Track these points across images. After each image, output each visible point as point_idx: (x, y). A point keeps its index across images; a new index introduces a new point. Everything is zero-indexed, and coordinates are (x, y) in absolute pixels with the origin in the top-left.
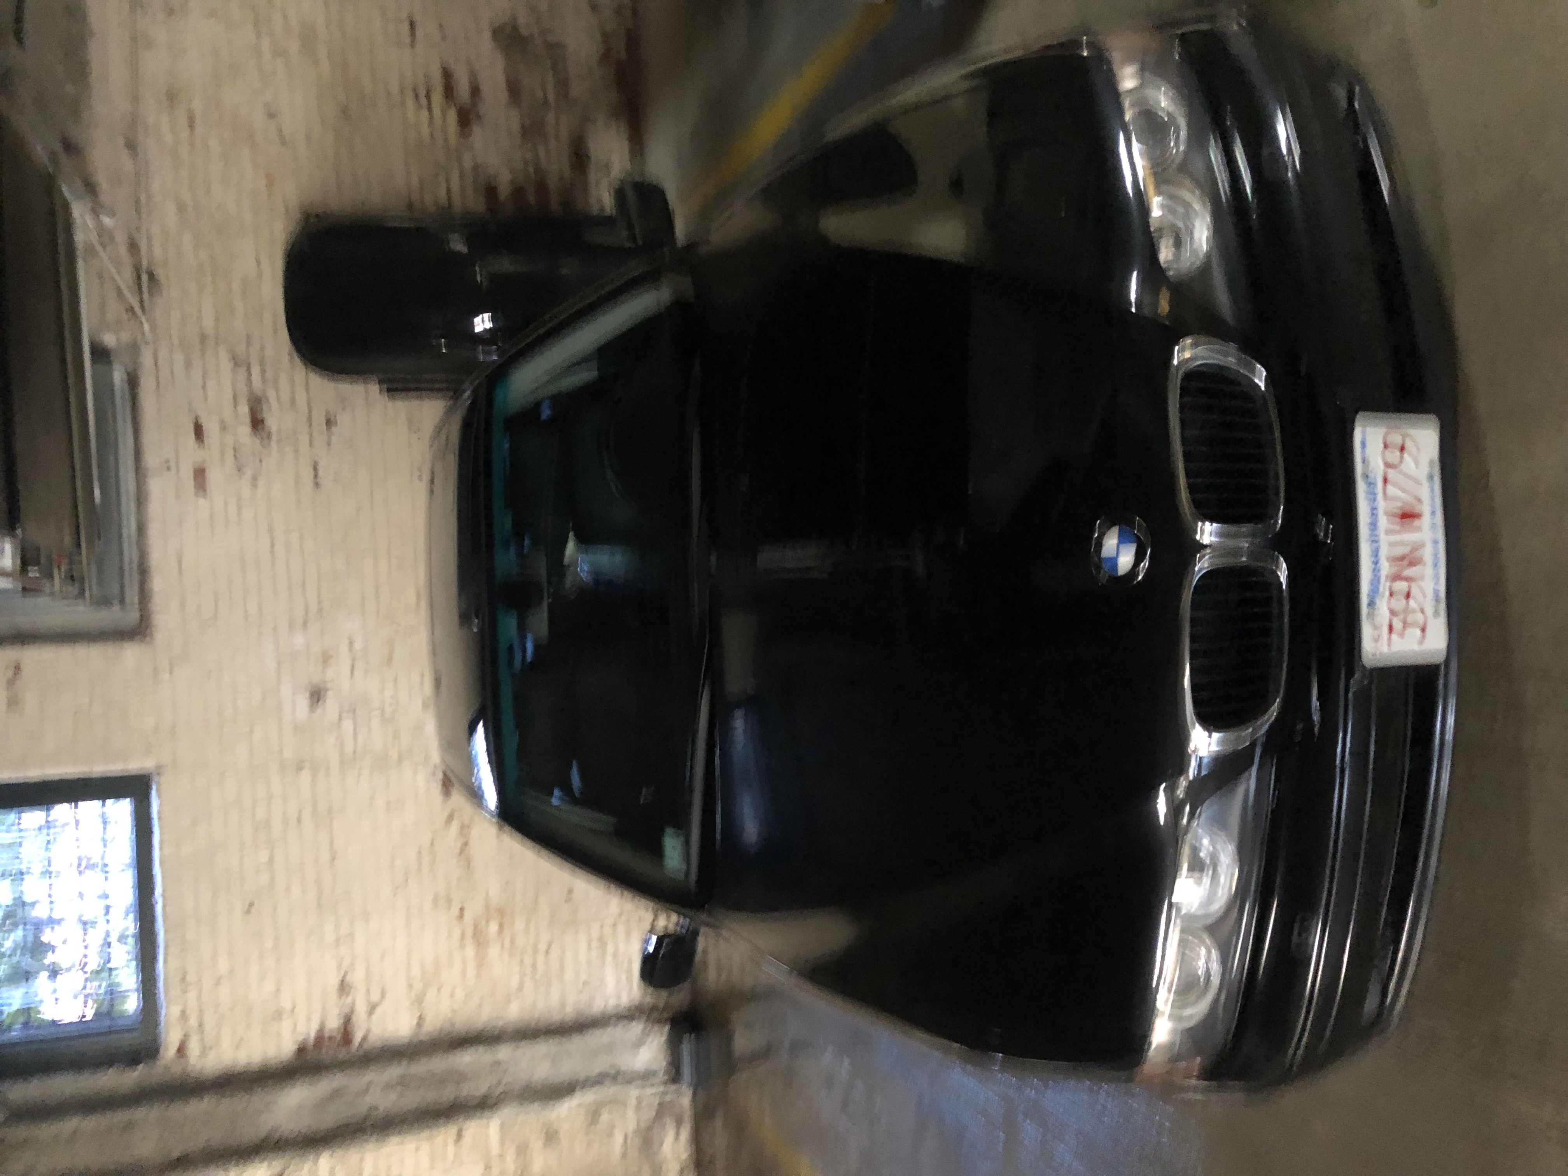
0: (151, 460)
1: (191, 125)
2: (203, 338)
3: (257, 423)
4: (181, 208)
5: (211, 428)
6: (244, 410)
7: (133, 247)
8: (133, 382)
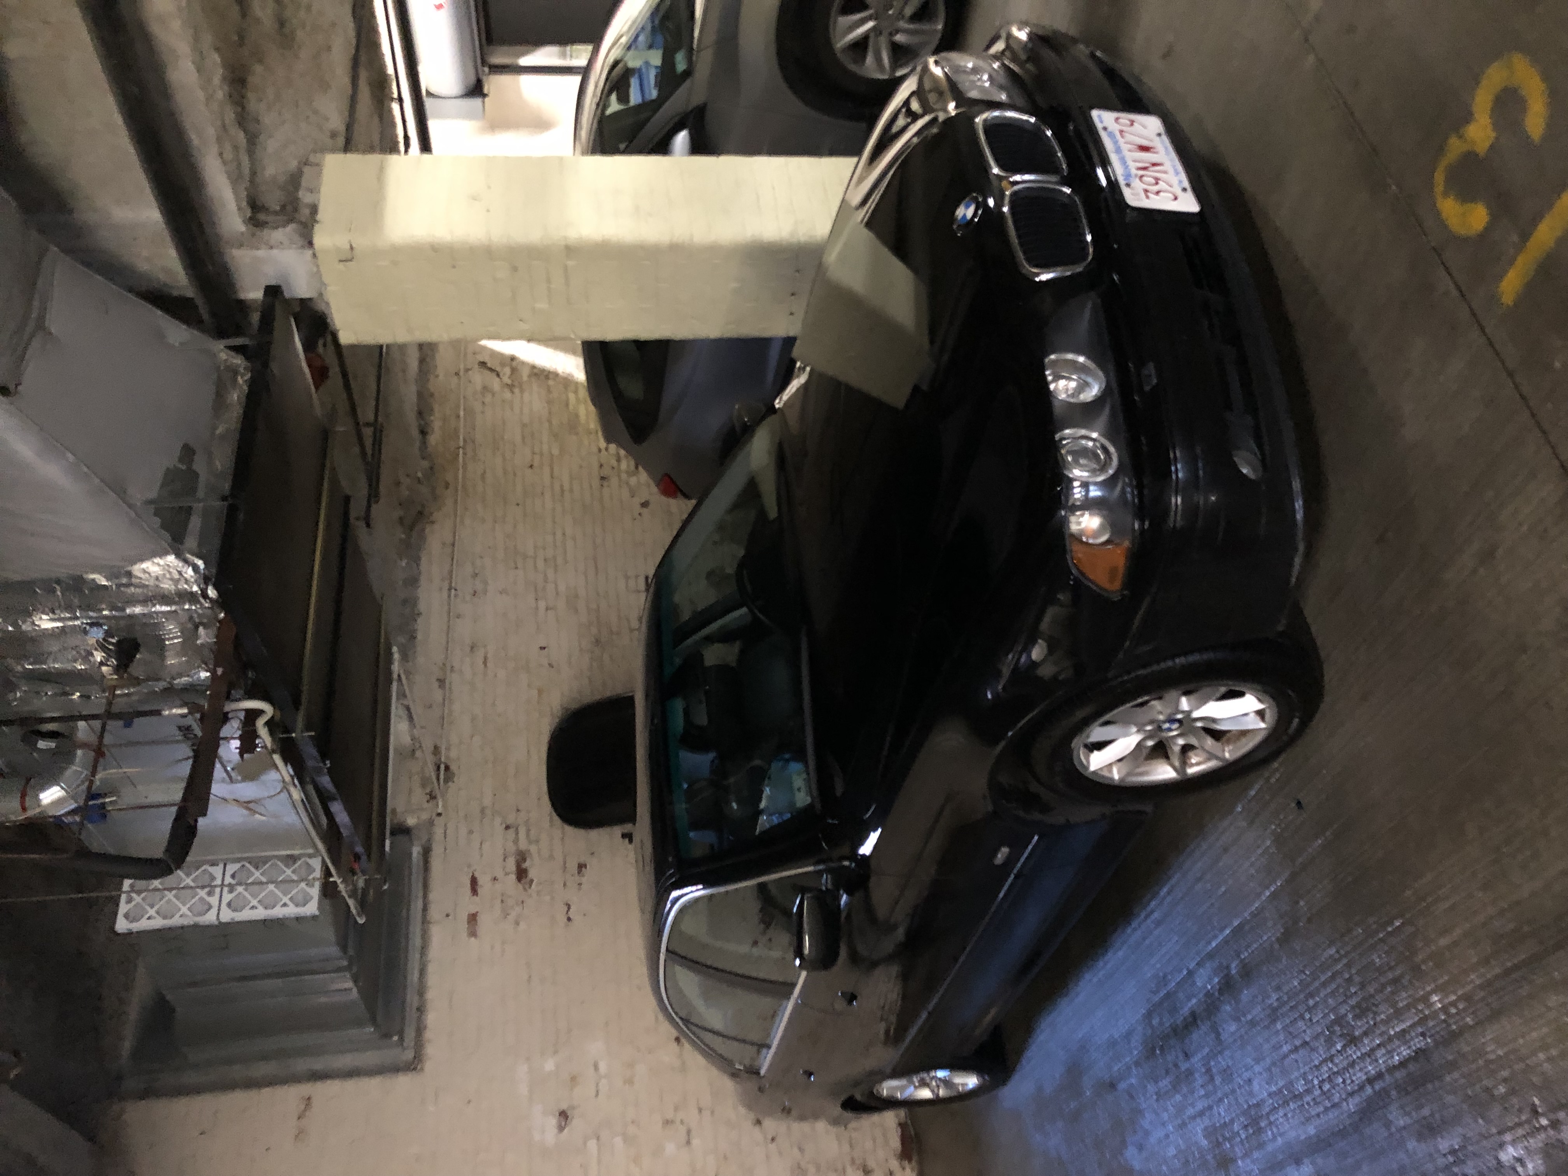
0: (434, 913)
1: (485, 663)
2: (483, 811)
3: (521, 874)
4: (473, 719)
5: (484, 881)
6: (511, 865)
7: (436, 750)
8: (427, 852)
